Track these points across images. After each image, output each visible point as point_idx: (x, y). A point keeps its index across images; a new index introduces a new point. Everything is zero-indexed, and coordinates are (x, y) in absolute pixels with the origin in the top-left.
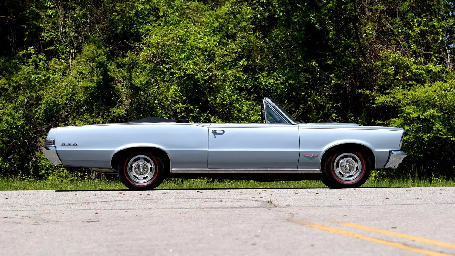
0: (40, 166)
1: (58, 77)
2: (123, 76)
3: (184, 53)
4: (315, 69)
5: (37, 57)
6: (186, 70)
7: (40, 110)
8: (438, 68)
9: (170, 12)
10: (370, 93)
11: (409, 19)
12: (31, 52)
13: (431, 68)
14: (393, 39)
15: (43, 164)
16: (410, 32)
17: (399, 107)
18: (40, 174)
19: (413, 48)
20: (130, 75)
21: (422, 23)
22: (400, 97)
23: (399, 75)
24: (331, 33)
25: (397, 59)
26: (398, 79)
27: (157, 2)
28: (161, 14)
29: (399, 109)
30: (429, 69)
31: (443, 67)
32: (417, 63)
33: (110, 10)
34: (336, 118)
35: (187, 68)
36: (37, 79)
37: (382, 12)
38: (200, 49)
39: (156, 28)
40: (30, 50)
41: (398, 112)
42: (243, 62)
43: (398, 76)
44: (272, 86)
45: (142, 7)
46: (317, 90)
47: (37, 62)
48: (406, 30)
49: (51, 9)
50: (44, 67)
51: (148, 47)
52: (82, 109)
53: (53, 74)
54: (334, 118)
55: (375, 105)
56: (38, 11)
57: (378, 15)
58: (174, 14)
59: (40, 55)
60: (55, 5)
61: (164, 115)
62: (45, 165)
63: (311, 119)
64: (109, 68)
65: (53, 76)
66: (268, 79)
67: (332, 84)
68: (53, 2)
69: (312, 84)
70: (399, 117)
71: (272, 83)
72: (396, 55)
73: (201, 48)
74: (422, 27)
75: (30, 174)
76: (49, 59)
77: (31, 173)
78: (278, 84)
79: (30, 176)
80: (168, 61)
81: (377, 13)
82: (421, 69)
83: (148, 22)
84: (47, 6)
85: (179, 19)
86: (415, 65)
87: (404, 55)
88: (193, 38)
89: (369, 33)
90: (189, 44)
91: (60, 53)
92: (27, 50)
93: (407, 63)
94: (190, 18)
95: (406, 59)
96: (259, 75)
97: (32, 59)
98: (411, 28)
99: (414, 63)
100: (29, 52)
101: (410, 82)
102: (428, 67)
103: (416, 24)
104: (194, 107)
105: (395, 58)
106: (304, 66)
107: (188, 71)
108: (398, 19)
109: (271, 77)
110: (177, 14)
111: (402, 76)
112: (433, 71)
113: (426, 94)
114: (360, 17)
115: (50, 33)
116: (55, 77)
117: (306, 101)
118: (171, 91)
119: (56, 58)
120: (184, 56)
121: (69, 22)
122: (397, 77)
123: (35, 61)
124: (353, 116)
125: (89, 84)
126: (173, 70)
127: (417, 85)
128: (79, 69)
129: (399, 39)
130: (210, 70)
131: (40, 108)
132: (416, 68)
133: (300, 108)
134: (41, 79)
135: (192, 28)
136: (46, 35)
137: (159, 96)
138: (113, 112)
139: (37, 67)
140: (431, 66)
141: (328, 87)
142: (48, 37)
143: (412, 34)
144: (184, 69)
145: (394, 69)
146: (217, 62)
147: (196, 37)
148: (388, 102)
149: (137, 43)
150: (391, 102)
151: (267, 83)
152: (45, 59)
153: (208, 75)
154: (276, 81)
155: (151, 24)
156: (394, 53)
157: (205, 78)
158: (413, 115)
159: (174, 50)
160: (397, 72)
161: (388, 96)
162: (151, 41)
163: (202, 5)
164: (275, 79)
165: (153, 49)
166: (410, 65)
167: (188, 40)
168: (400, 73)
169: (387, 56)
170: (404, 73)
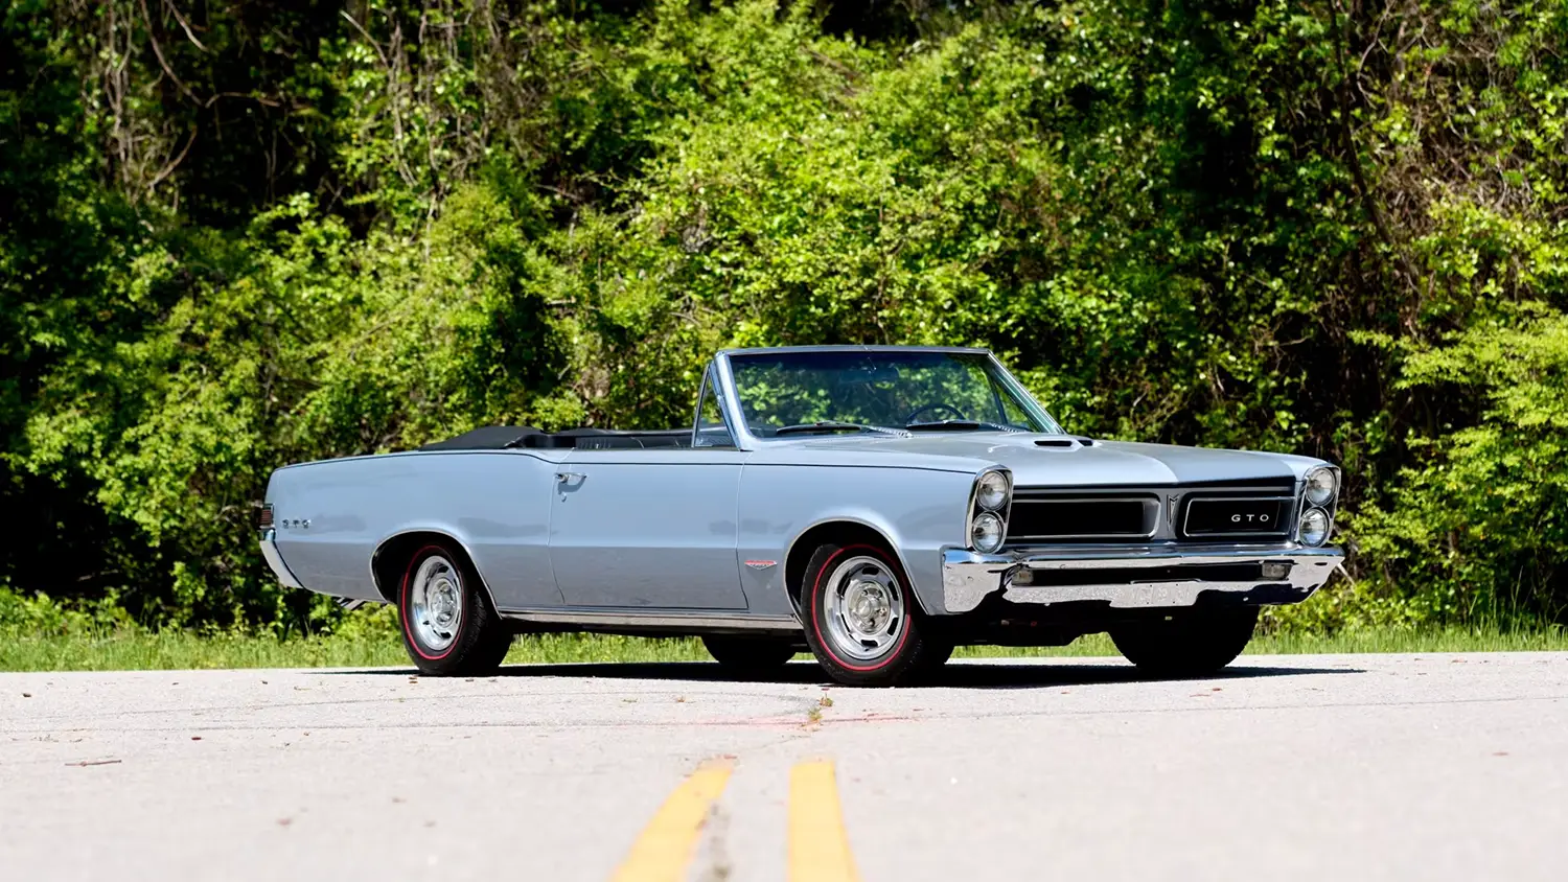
2: (568, 289)
3: (781, 212)
4: (1220, 262)
5: (320, 227)
6: (784, 271)
7: (318, 406)
9: (751, 76)
10: (1391, 343)
11: (1528, 93)
12: (298, 213)
14: (1479, 161)
16: (1530, 135)
17: (1490, 387)
18: (313, 616)
19: (1538, 188)
20: (593, 288)
22: (1489, 353)
23: (1491, 282)
24: (1269, 139)
25: (1485, 225)
26: (1486, 295)
27: (712, 44)
28: (721, 83)
29: (1491, 396)
32: (1556, 239)
33: (557, 69)
34: (1290, 427)
35: (787, 261)
36: (318, 301)
37: (1439, 69)
38: (832, 199)
40: (296, 206)
41: (1484, 404)
42: (987, 244)
43: (1491, 287)
44: (1094, 318)
45: (661, 59)
46: (1227, 334)
47: (320, 244)
48: (1518, 128)
49: (367, 67)
50: (342, 263)
51: (665, 192)
53: (370, 286)
54: (1285, 425)
55: (1403, 384)
57: (1426, 79)
58: (764, 82)
59: (328, 222)
60: (379, 57)
63: (1208, 429)
64: (530, 265)
65: (372, 293)
66: (1080, 297)
67: (1274, 313)
68: (372, 46)
69: (1211, 313)
71: (1092, 308)
72: (1485, 216)
73: (837, 196)
76: (359, 233)
78: (1113, 312)
80: (726, 239)
81: (1424, 73)
83: (680, 108)
84: (353, 58)
85: (779, 98)
86: (1545, 248)
87: (1511, 213)
88: (810, 161)
89: (1395, 140)
90: (797, 182)
91: (397, 215)
92: (288, 206)
93: (1521, 241)
94: (815, 95)
95: (1515, 226)
96: (1049, 284)
97: (305, 235)
98: (1533, 123)
99: (1544, 241)
100: (293, 212)
101: (1527, 305)
103: (1553, 110)
104: (813, 394)
105: (1479, 222)
106: (1183, 252)
107: (792, 274)
108: (1492, 94)
109: (1090, 292)
110: (774, 82)
111: (1503, 285)
114: (1364, 87)
115: (366, 148)
117: (1192, 372)
118: (737, 338)
119: (383, 229)
120: (781, 222)
121: (423, 110)
122: (1487, 288)
123: (312, 242)
124: (1349, 419)
125: (468, 319)
126: (742, 270)
127: (1547, 315)
129: (1496, 160)
130: (867, 270)
131: (316, 398)
132: (1549, 255)
133: (1172, 394)
134: (332, 302)
135: (819, 127)
136: (356, 154)
137: (697, 356)
138: (546, 411)
139: (320, 261)
141: (1260, 321)
142: (359, 160)
143: (1538, 143)
144: (778, 266)
145: (1475, 261)
146: (888, 243)
147: (821, 159)
148: (1448, 372)
149: (632, 181)
150: (1462, 371)
151: (1078, 310)
152: (345, 236)
153: (858, 285)
154: (1109, 302)
155: (686, 117)
156: (1478, 206)
157: (845, 296)
158: (1532, 415)
159: (749, 203)
160: (1486, 270)
161: (1448, 350)
162: (675, 174)
163: (863, 52)
164: (1103, 297)
165: (676, 201)
166: (1528, 248)
167: (794, 169)
168: (1496, 276)
169: (1453, 217)
170: (1511, 273)
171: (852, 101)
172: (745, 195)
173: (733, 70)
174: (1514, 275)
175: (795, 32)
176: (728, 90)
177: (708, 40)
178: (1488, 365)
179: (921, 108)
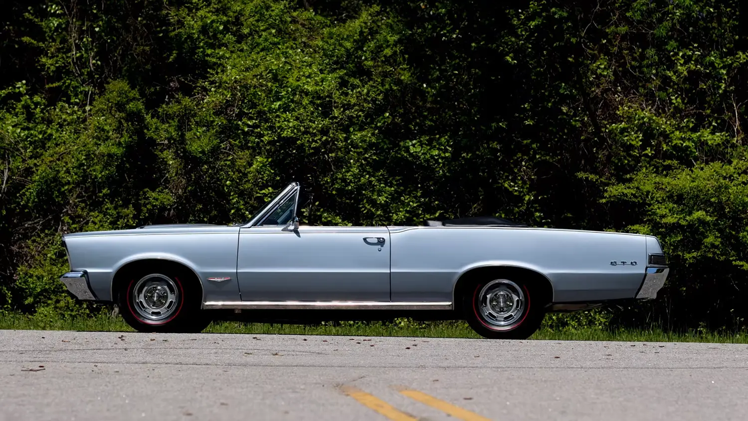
0: (26, 289)
1: (65, 135)
2: (169, 136)
3: (279, 100)
5: (31, 99)
6: (281, 131)
7: (30, 192)
8: (718, 138)
9: (262, 28)
10: (598, 179)
11: (670, 52)
12: (20, 91)
13: (705, 139)
14: (643, 86)
15: (31, 285)
16: (670, 73)
17: (648, 204)
18: (26, 302)
19: (674, 101)
20: (183, 136)
21: (693, 59)
22: (648, 187)
23: (649, 149)
24: (534, 71)
25: (646, 120)
26: (646, 155)
27: (241, 10)
28: (246, 31)
29: (648, 208)
30: (702, 139)
31: (726, 137)
32: (682, 128)
34: (541, 221)
35: (283, 126)
36: (29, 137)
37: (624, 38)
38: (307, 94)
39: (235, 55)
40: (19, 88)
41: (645, 213)
42: (384, 119)
43: (648, 151)
44: (437, 161)
45: (214, 17)
46: (509, 171)
47: (31, 108)
48: (664, 70)
49: (59, 16)
50: (43, 118)
51: (219, 87)
52: (101, 192)
53: (57, 131)
54: (538, 220)
55: (604, 201)
56: (37, 20)
57: (617, 42)
58: (268, 31)
59: (36, 96)
60: (64, 11)
61: (242, 207)
62: (34, 289)
64: (148, 123)
65: (58, 134)
66: (430, 149)
67: (535, 161)
68: (61, 5)
69: (501, 160)
70: (645, 223)
71: (436, 155)
72: (646, 114)
73: (309, 93)
74: (692, 66)
75: (6, 302)
76: (52, 102)
77: (8, 301)
78: (446, 157)
79: (6, 306)
80: (251, 113)
81: (617, 40)
82: (689, 139)
83: (224, 43)
84: (50, 11)
85: (276, 40)
86: (677, 133)
87: (660, 114)
88: (296, 74)
89: (600, 74)
90: (289, 85)
91: (71, 94)
92: (15, 88)
93: (664, 129)
94: (295, 39)
95: (661, 120)
96: (414, 142)
97: (23, 103)
98: (671, 66)
99: (677, 129)
100: (17, 90)
101: (668, 162)
102: (700, 136)
103: (682, 61)
105: (643, 118)
107: (285, 132)
108: (651, 52)
109: (435, 146)
110: (273, 31)
111: (654, 151)
112: (710, 143)
113: (695, 184)
114: (585, 46)
115: (55, 58)
116: (61, 136)
118: (255, 165)
119: (64, 101)
120: (280, 105)
121: (87, 39)
122: (646, 152)
123: (26, 107)
125: (114, 150)
126: (259, 129)
127: (679, 167)
128: (98, 123)
129: (652, 86)
130: (324, 131)
131: (30, 189)
132: (679, 136)
133: (480, 202)
134: (37, 138)
135: (298, 56)
136: (50, 61)
137: (234, 173)
138: (154, 199)
139: (30, 116)
140: (706, 135)
141: (528, 165)
142: (52, 65)
143: (674, 78)
144: (278, 128)
145: (640, 138)
146: (336, 118)
147: (302, 73)
148: (627, 196)
149: (200, 81)
150: (634, 195)
151: (428, 156)
152: (44, 103)
153: (320, 140)
154: (444, 153)
155: (227, 48)
156: (643, 110)
157: (313, 145)
158: (669, 218)
159: (264, 95)
160: (646, 143)
161: (627, 185)
162: (225, 78)
163: (319, 18)
164: (442, 150)
165: (225, 92)
166: (668, 132)
167: (287, 78)
168: (651, 146)
169: (629, 115)
170: (659, 145)
171: (314, 43)
172: (261, 91)
173: (253, 25)
174: (660, 147)
175: (285, 6)
176: (250, 34)
177: (238, 8)
178: (648, 192)
179: (349, 48)
